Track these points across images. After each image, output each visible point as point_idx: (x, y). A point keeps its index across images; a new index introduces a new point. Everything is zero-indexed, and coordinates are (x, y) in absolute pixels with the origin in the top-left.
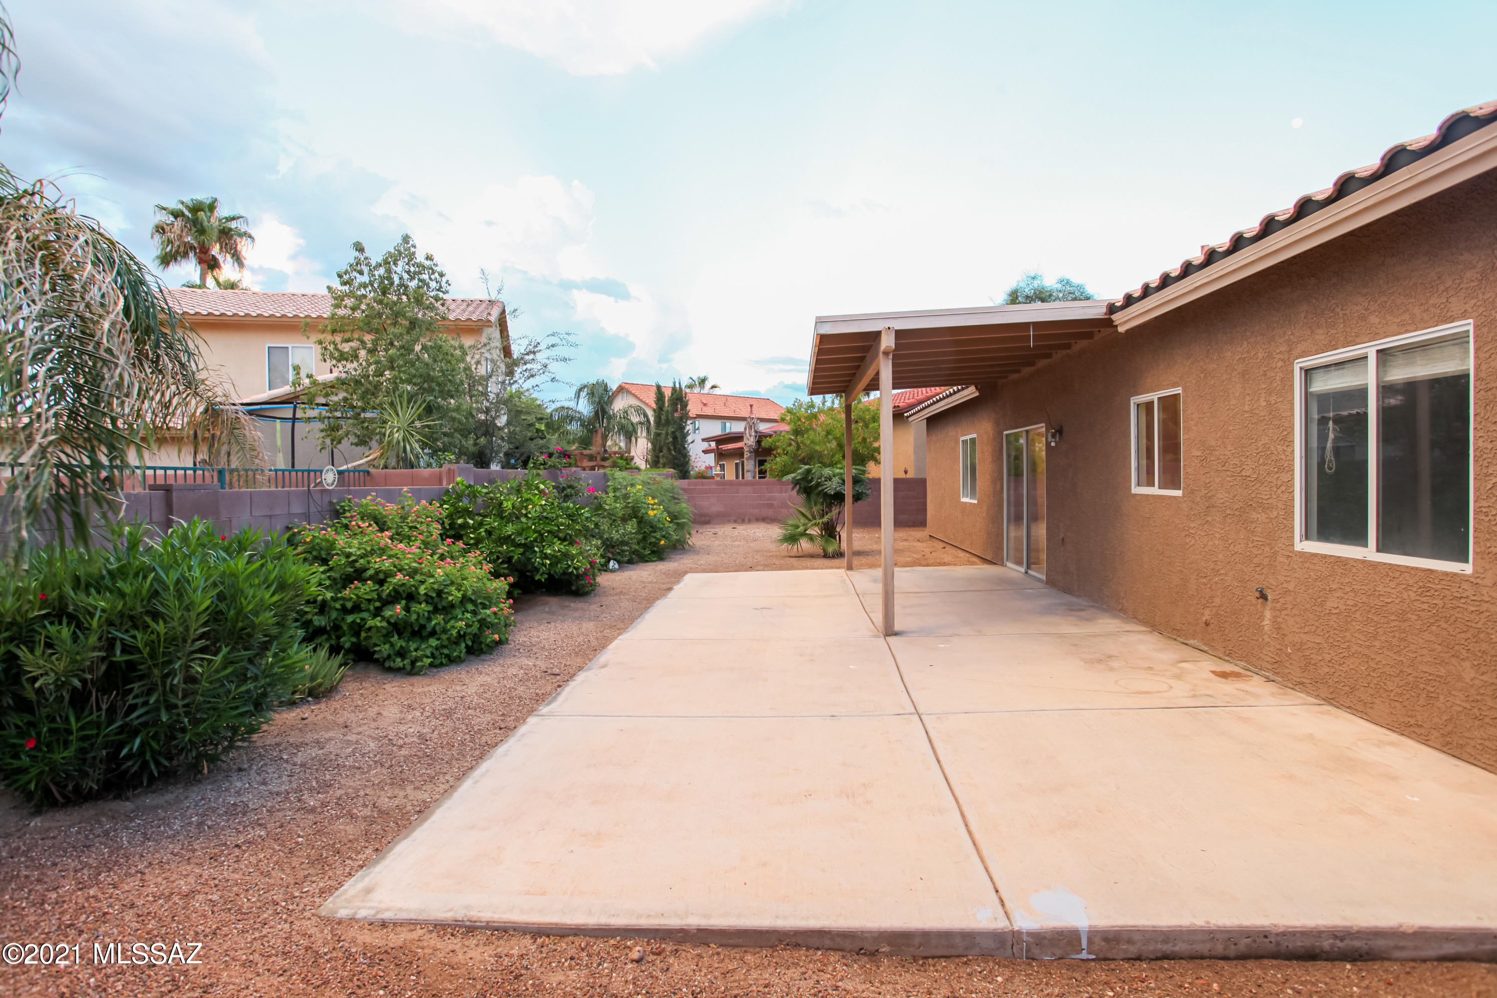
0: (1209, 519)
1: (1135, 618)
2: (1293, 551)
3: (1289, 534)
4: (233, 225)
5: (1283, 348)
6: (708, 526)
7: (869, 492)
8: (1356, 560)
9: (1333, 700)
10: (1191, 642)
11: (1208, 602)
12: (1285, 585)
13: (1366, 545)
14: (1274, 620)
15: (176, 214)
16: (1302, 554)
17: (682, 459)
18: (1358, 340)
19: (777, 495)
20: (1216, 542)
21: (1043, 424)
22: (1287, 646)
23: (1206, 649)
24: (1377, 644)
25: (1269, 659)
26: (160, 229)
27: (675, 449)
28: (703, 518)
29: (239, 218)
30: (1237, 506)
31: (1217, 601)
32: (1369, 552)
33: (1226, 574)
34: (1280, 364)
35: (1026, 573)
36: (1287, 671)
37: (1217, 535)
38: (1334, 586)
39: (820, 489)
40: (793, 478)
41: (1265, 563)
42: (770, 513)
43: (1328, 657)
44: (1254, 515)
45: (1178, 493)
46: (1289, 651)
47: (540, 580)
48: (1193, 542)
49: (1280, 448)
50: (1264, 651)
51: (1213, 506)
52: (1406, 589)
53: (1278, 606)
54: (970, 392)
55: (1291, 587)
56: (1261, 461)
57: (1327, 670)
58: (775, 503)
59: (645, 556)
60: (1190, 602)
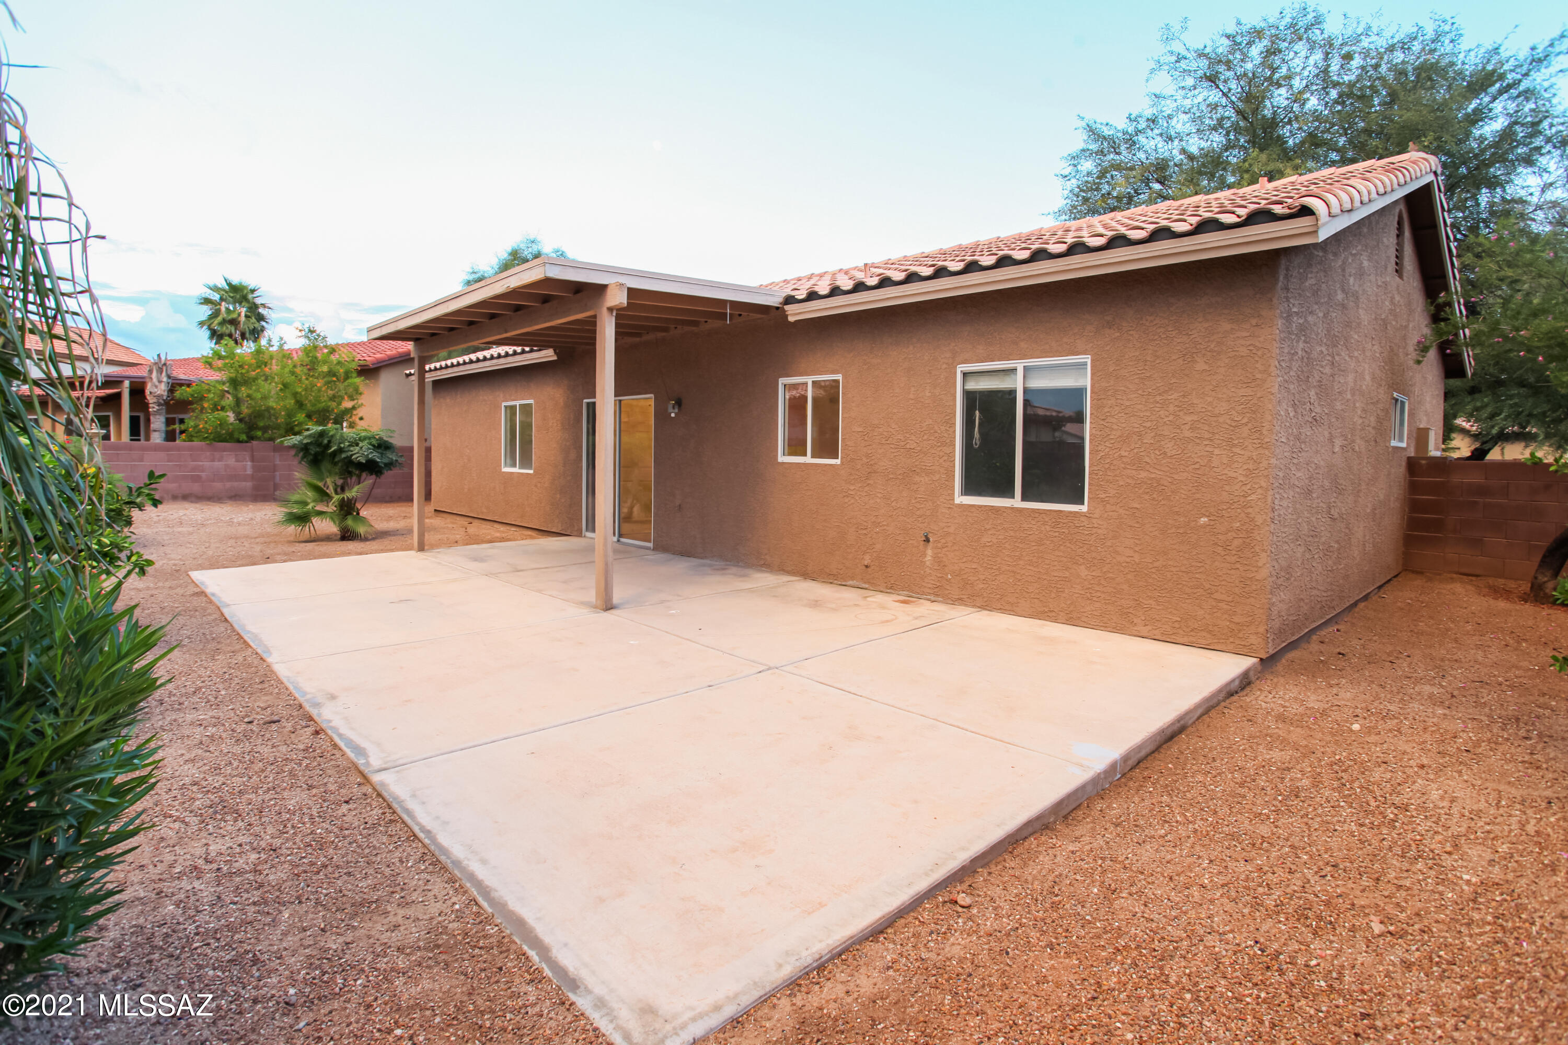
0: (871, 482)
1: (783, 570)
2: (954, 504)
3: (950, 492)
5: (948, 355)
7: (401, 460)
8: (1006, 508)
9: (986, 606)
10: (850, 583)
11: (868, 548)
12: (946, 530)
13: (1013, 497)
14: (935, 557)
16: (961, 506)
18: (1011, 357)
19: (207, 464)
20: (878, 500)
21: (652, 395)
22: (947, 575)
23: (867, 586)
24: (1021, 562)
25: (930, 586)
30: (899, 472)
31: (878, 547)
32: (1016, 502)
33: (887, 525)
34: (944, 366)
35: (618, 541)
36: (947, 592)
37: (879, 495)
38: (988, 527)
39: (343, 456)
40: (300, 442)
41: (928, 513)
42: (196, 488)
43: (982, 577)
44: (917, 479)
45: (837, 462)
46: (949, 577)
48: (852, 501)
49: (943, 428)
50: (926, 580)
51: (875, 472)
52: (1043, 524)
53: (939, 545)
54: (548, 355)
55: (951, 530)
56: (925, 437)
57: (982, 586)
58: (203, 474)
60: (849, 550)
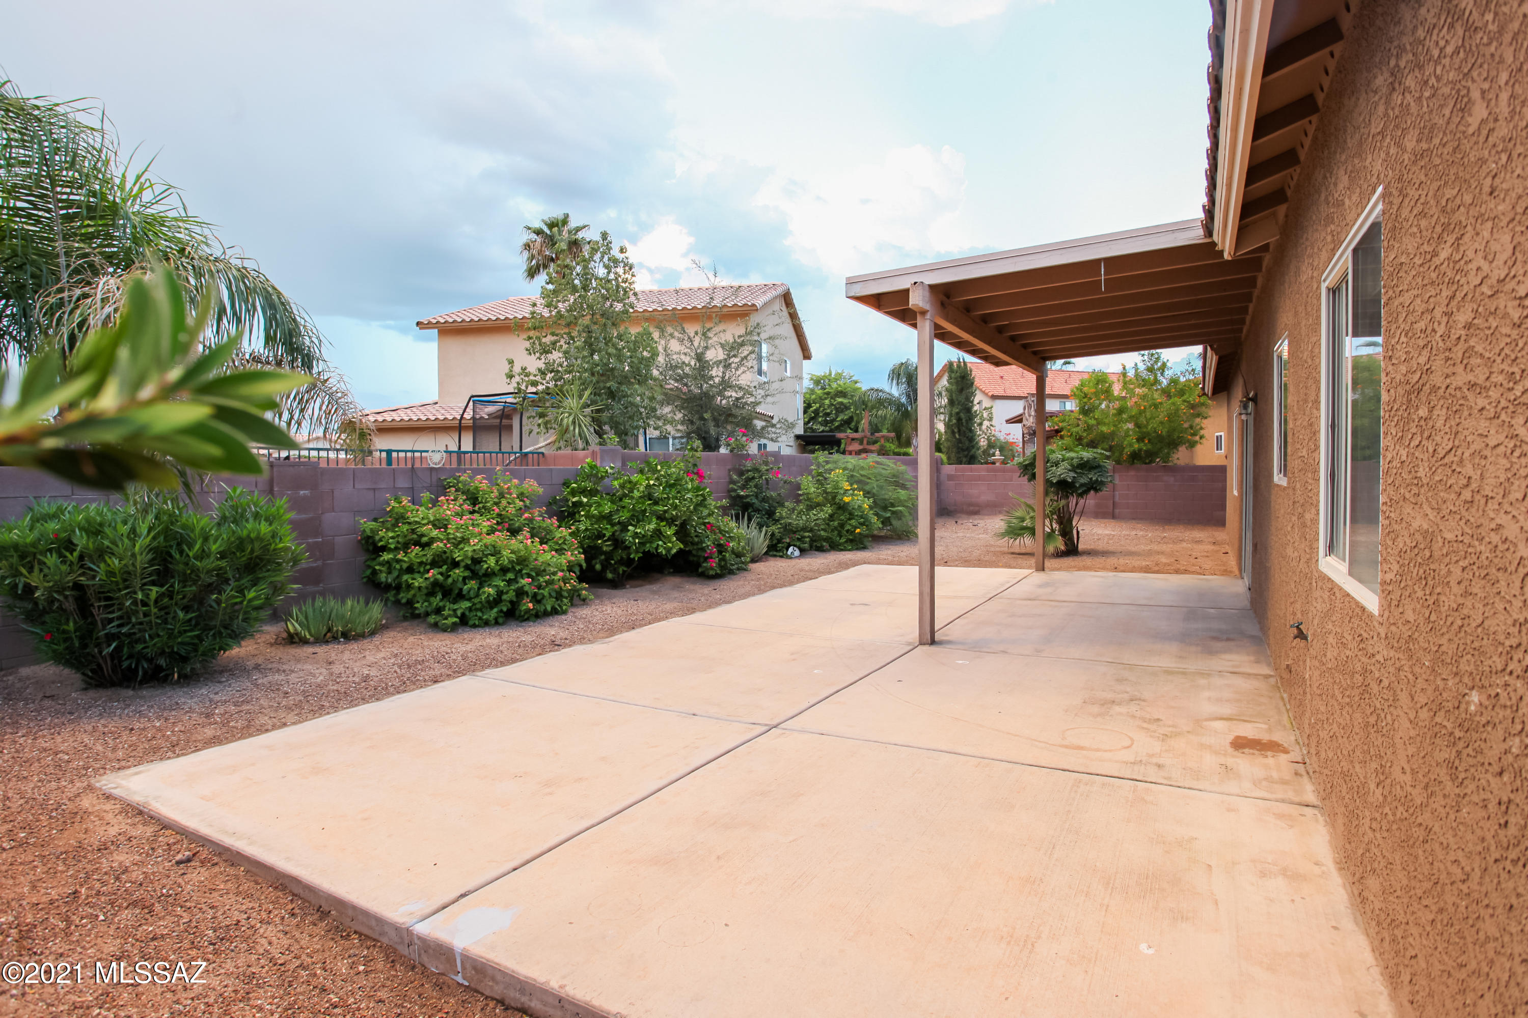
2: (1318, 571)
3: (1317, 545)
4: (580, 235)
5: (1317, 261)
6: (976, 517)
8: (1338, 588)
9: (1323, 801)
12: (1314, 622)
14: (1310, 672)
15: (539, 232)
16: (1321, 575)
17: (967, 443)
18: (1341, 237)
23: (1289, 707)
24: (1342, 721)
25: (1306, 730)
26: (527, 246)
27: (959, 431)
28: (972, 508)
29: (584, 227)
34: (1316, 285)
36: (1311, 750)
38: (1330, 627)
41: (1309, 584)
43: (1325, 735)
45: (1286, 482)
46: (1313, 721)
47: (634, 558)
49: (1315, 413)
50: (1306, 719)
52: (1353, 637)
53: (1312, 652)
55: (1316, 624)
57: (1324, 755)
59: (840, 544)
